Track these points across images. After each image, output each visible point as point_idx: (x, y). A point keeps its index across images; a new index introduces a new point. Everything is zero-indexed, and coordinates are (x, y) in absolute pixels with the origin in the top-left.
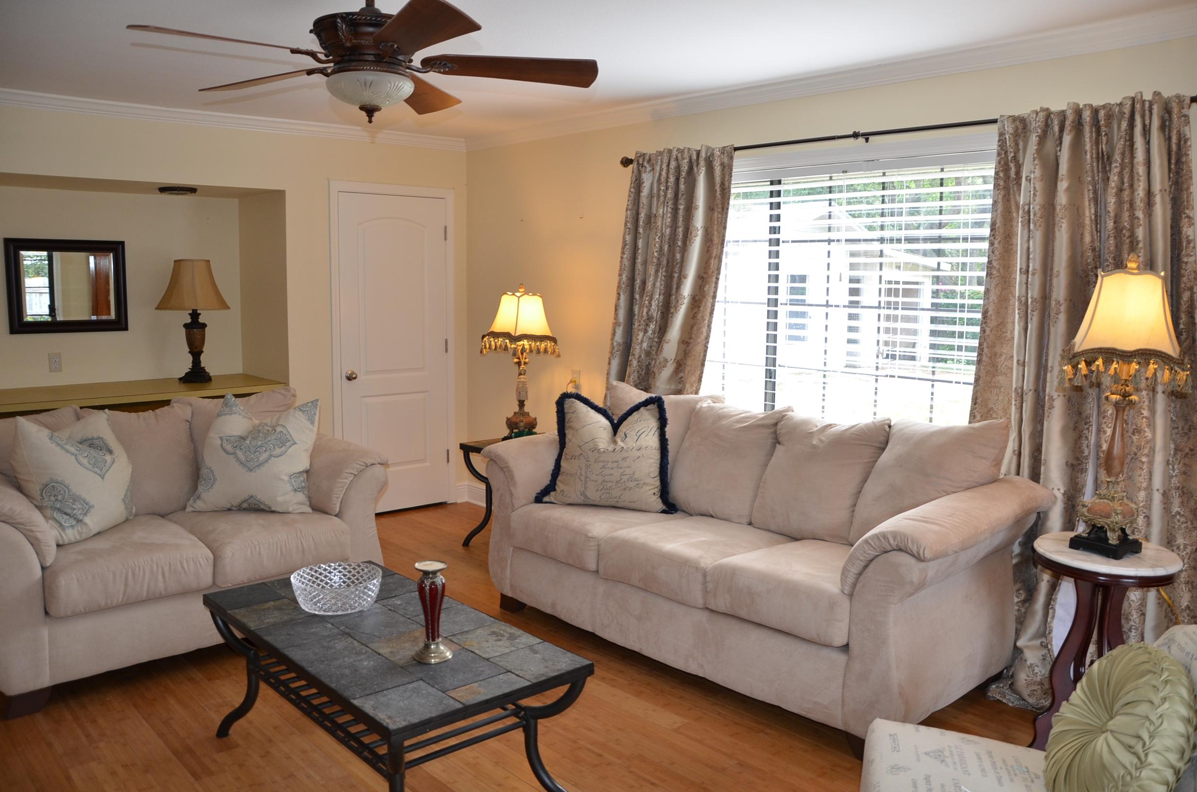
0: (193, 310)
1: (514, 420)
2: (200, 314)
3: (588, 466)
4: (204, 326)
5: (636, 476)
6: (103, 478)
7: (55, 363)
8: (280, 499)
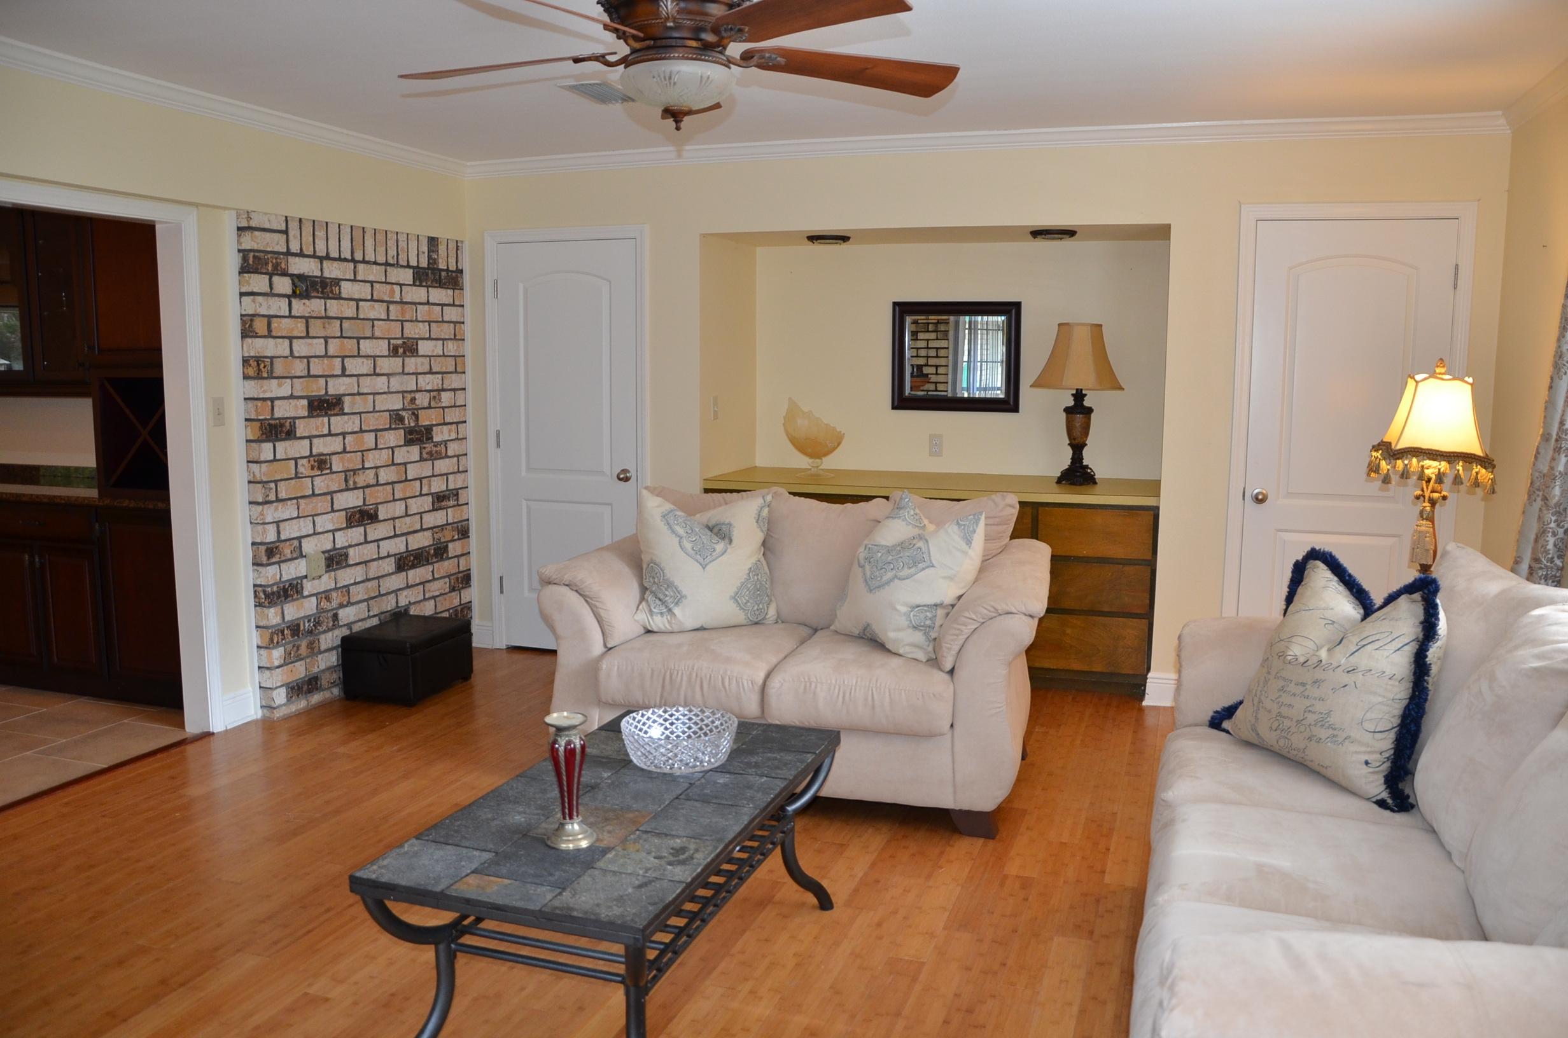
0: (1077, 390)
2: (1085, 395)
4: (1090, 410)
5: (1332, 720)
6: (704, 568)
7: (936, 446)
8: (892, 635)
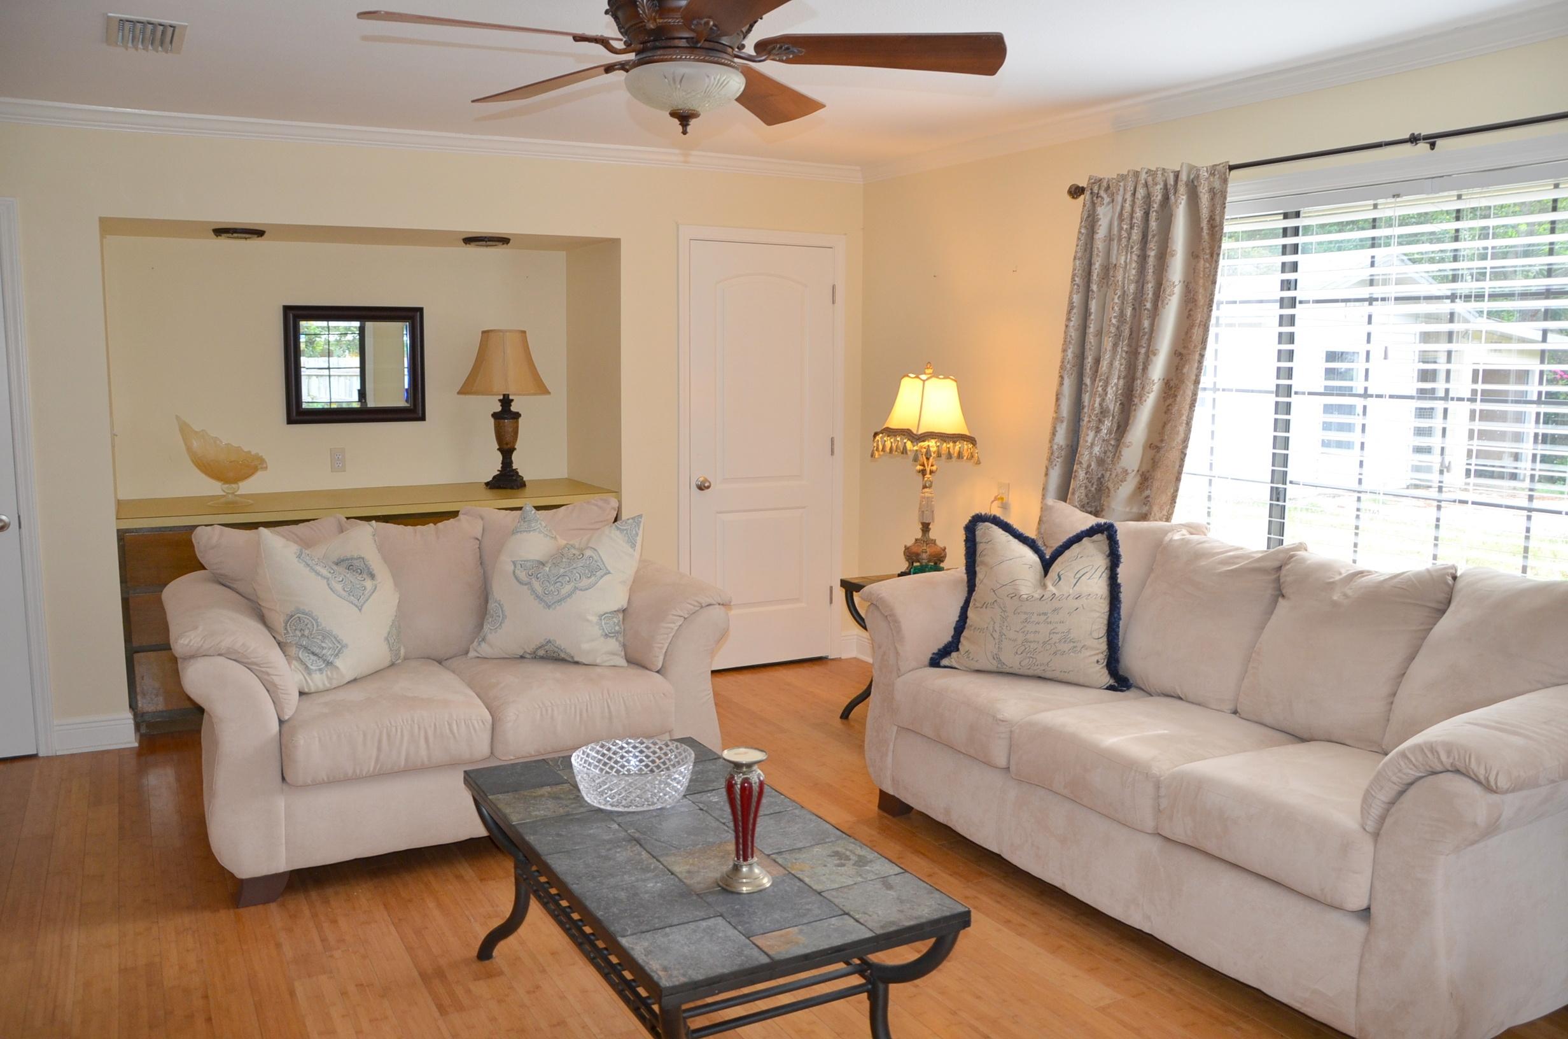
0: (504, 395)
1: (915, 549)
2: (512, 400)
3: (1004, 619)
4: (517, 416)
5: (1072, 636)
6: (360, 610)
7: (338, 461)
8: (585, 646)
